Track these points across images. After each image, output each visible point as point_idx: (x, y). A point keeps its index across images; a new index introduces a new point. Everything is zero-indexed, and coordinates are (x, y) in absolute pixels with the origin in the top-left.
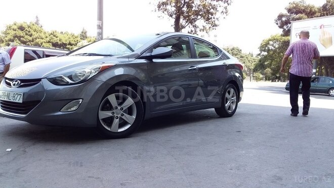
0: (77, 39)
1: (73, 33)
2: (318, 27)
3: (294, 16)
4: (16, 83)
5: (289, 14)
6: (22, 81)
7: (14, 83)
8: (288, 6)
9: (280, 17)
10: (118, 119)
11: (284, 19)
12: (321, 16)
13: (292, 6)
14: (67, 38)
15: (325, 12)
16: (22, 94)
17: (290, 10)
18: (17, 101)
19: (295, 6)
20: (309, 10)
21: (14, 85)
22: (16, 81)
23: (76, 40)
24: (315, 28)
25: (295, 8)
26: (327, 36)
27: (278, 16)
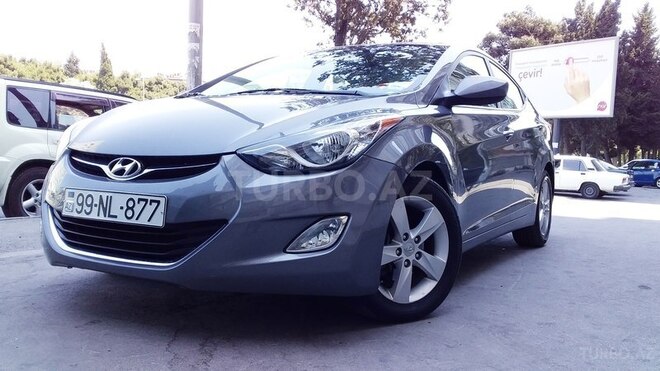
0: (57, 74)
1: (49, 62)
2: (563, 60)
3: (514, 40)
4: (128, 167)
5: (503, 36)
6: (147, 161)
7: (118, 166)
8: (502, 20)
9: (489, 40)
10: (410, 268)
11: (495, 45)
12: (566, 40)
13: (509, 20)
14: (35, 72)
15: (574, 33)
16: (163, 201)
17: (504, 29)
18: (143, 221)
19: (515, 20)
20: (542, 29)
21: (120, 172)
22: (125, 163)
23: (55, 76)
24: (557, 63)
25: (515, 25)
26: (579, 80)
27: (485, 39)
